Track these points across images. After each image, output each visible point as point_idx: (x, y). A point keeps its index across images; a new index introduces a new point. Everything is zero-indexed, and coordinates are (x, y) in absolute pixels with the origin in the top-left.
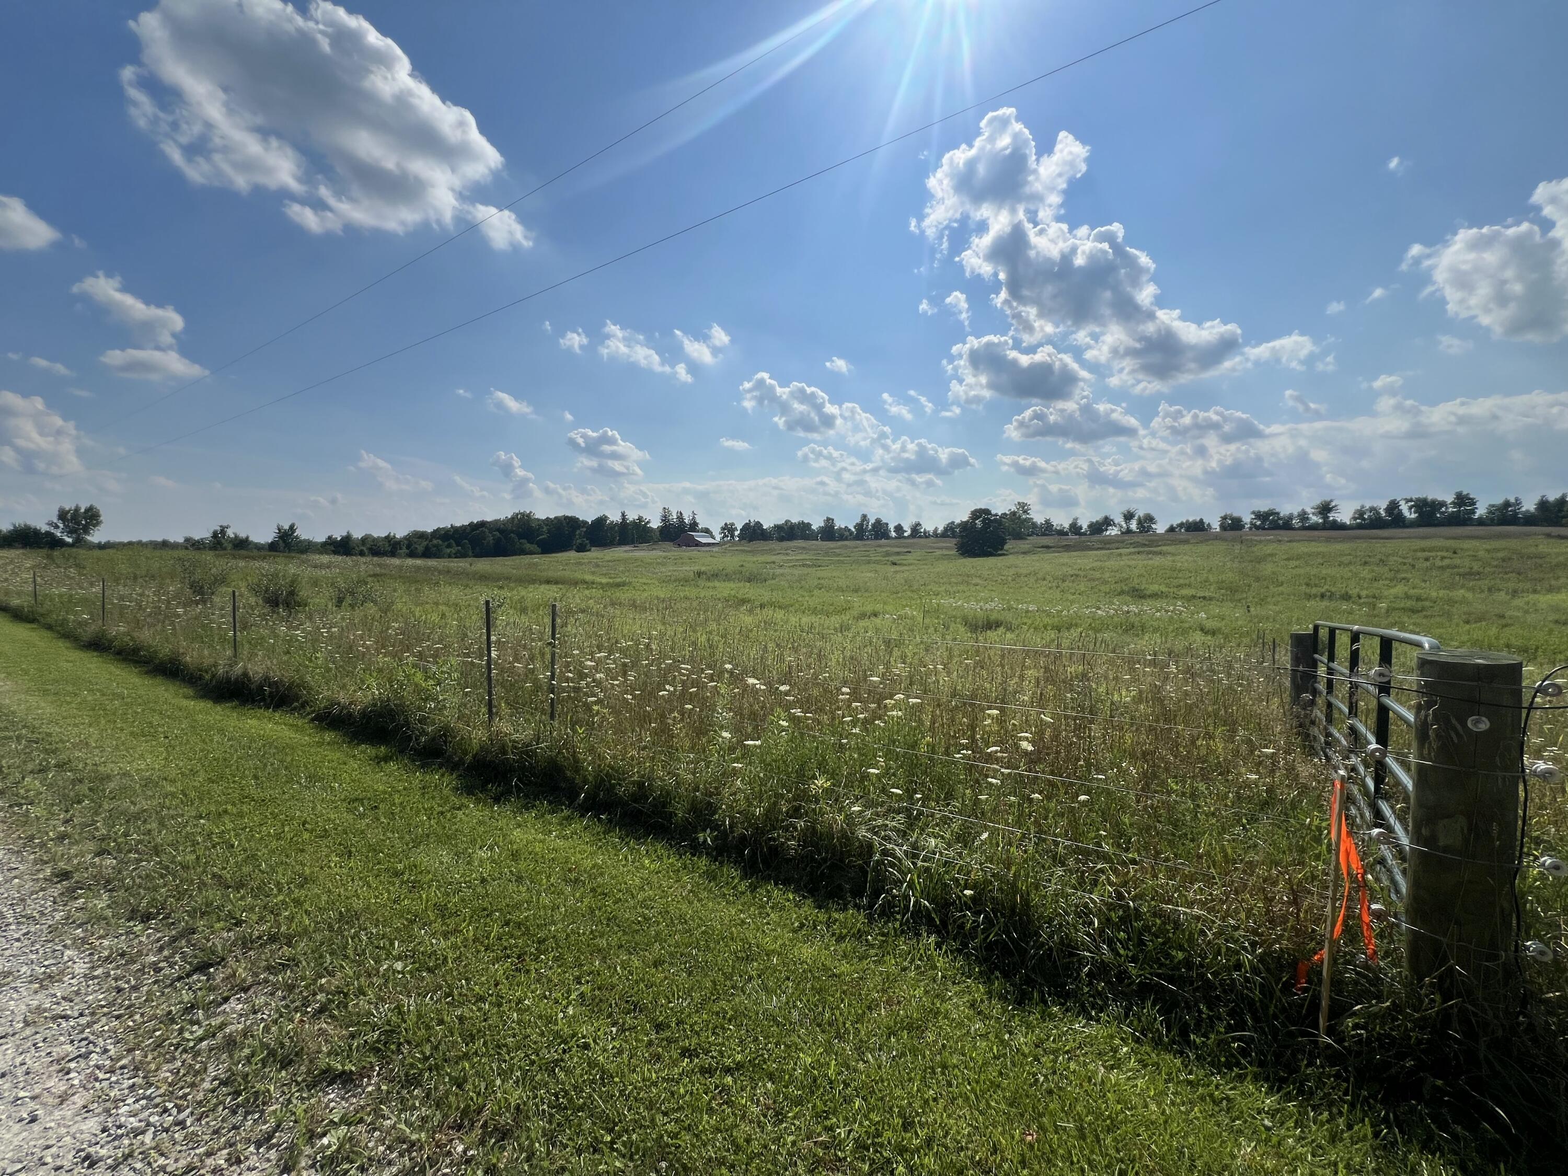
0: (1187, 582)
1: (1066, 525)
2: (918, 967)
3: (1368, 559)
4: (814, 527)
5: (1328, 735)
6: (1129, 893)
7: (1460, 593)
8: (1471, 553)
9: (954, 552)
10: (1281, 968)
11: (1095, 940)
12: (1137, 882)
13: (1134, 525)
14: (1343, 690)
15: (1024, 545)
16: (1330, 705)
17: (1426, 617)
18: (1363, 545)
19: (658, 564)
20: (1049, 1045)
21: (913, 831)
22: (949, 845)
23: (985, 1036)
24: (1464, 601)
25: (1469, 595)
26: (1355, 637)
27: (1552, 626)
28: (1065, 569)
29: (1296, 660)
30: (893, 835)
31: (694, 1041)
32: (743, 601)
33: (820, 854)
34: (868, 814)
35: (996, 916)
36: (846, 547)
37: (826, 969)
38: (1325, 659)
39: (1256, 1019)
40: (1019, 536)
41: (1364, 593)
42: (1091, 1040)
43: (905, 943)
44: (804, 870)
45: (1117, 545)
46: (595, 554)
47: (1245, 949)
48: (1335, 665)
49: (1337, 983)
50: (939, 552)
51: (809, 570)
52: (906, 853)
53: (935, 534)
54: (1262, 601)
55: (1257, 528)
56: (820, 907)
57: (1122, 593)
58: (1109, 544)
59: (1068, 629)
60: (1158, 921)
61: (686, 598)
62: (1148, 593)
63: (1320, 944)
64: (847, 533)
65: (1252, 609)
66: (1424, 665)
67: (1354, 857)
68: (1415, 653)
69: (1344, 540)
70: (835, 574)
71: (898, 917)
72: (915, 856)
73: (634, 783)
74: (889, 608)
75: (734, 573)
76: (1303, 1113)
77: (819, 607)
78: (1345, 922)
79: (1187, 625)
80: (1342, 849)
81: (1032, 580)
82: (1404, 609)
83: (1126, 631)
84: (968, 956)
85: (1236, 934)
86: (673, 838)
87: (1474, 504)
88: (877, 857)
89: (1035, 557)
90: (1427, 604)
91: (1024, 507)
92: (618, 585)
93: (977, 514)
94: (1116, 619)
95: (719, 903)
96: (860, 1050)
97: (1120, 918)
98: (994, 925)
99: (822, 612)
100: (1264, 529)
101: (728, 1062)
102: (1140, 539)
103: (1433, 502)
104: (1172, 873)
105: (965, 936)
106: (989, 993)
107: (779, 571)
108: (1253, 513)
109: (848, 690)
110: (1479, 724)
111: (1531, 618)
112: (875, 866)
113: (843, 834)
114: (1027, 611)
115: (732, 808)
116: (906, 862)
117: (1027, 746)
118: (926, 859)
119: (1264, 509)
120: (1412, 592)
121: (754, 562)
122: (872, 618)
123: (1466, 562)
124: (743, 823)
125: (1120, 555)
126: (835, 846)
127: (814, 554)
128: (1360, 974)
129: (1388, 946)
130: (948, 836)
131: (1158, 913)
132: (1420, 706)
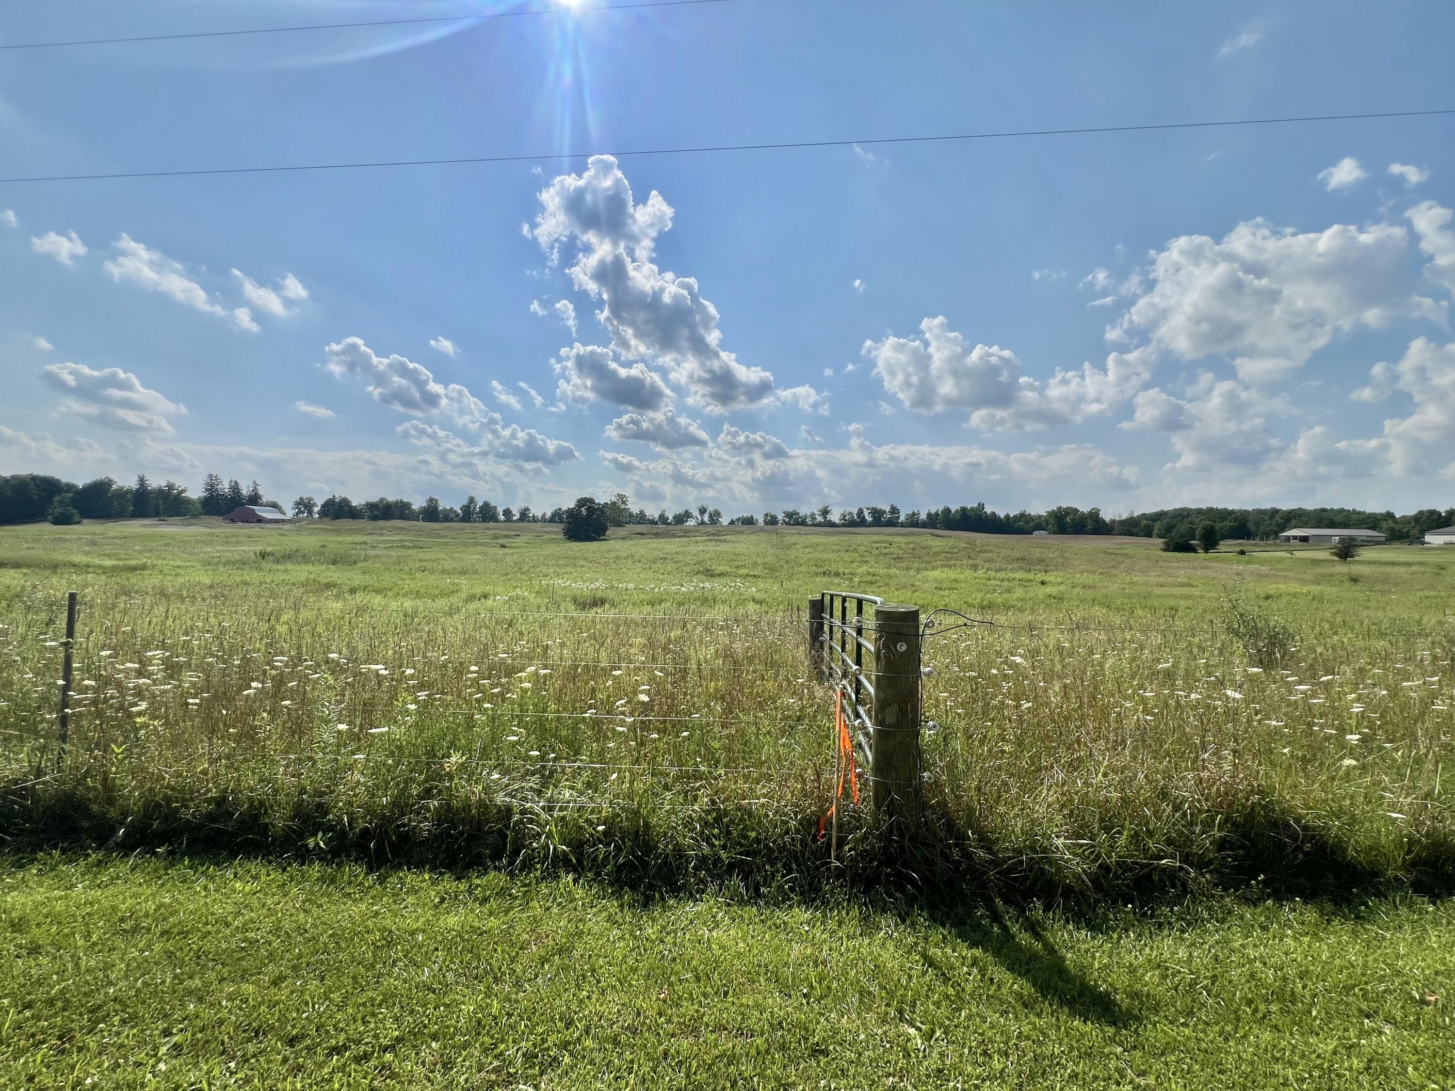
0: (743, 563)
1: (657, 516)
2: (559, 904)
3: (848, 548)
4: (416, 507)
5: (831, 668)
6: (719, 799)
7: (894, 571)
8: (898, 545)
9: (561, 536)
10: (810, 825)
11: (697, 841)
12: (724, 789)
13: (706, 518)
14: (838, 635)
15: (622, 531)
16: (831, 648)
17: (878, 586)
18: (845, 538)
19: (198, 542)
20: (670, 927)
21: (548, 788)
22: (581, 793)
23: (622, 938)
26: (844, 600)
28: (655, 553)
29: (813, 617)
30: (530, 795)
31: (342, 1036)
32: (328, 586)
33: (456, 828)
34: (505, 780)
35: (624, 842)
36: (451, 529)
37: (474, 930)
38: (828, 616)
39: (798, 865)
40: (618, 524)
41: (846, 571)
42: (698, 915)
43: (546, 887)
44: (439, 848)
45: (694, 534)
46: (89, 528)
47: (791, 818)
48: (833, 620)
49: (840, 827)
50: (548, 536)
51: (410, 552)
52: (543, 808)
53: (544, 520)
54: (790, 578)
55: (787, 523)
56: (459, 879)
57: (698, 573)
58: (687, 533)
59: (660, 603)
60: (739, 814)
61: (246, 584)
62: (717, 572)
63: (831, 804)
64: (452, 515)
65: (784, 584)
66: (878, 612)
67: (847, 741)
68: (874, 607)
69: (835, 534)
70: (438, 556)
71: (538, 866)
72: (551, 809)
73: (209, 801)
74: (499, 589)
75: (314, 554)
76: (825, 916)
77: (422, 591)
78: (844, 787)
79: (744, 597)
81: (630, 562)
82: (867, 582)
83: (702, 604)
84: (601, 882)
85: (786, 810)
86: (270, 854)
87: (899, 513)
88: (516, 817)
89: (632, 542)
90: (878, 578)
91: (623, 498)
92: (133, 569)
93: (583, 502)
94: (695, 594)
95: (345, 904)
96: (518, 985)
97: (714, 819)
98: (622, 850)
99: (427, 595)
100: (790, 525)
101: (385, 1042)
102: (711, 529)
103: (880, 510)
104: (746, 778)
105: (598, 867)
106: (622, 906)
107: (372, 553)
108: (784, 512)
109: (476, 668)
110: (902, 647)
111: (926, 586)
112: (514, 827)
113: (481, 803)
114: (626, 590)
115: (350, 804)
116: (544, 816)
117: (644, 698)
118: (561, 809)
119: (790, 510)
120: (871, 570)
121: (339, 543)
122: (483, 600)
123: (896, 550)
124: (365, 816)
125: (697, 542)
126: (473, 816)
127: (415, 536)
128: (851, 817)
129: (864, 794)
130: (579, 786)
131: (739, 808)
132: (876, 640)
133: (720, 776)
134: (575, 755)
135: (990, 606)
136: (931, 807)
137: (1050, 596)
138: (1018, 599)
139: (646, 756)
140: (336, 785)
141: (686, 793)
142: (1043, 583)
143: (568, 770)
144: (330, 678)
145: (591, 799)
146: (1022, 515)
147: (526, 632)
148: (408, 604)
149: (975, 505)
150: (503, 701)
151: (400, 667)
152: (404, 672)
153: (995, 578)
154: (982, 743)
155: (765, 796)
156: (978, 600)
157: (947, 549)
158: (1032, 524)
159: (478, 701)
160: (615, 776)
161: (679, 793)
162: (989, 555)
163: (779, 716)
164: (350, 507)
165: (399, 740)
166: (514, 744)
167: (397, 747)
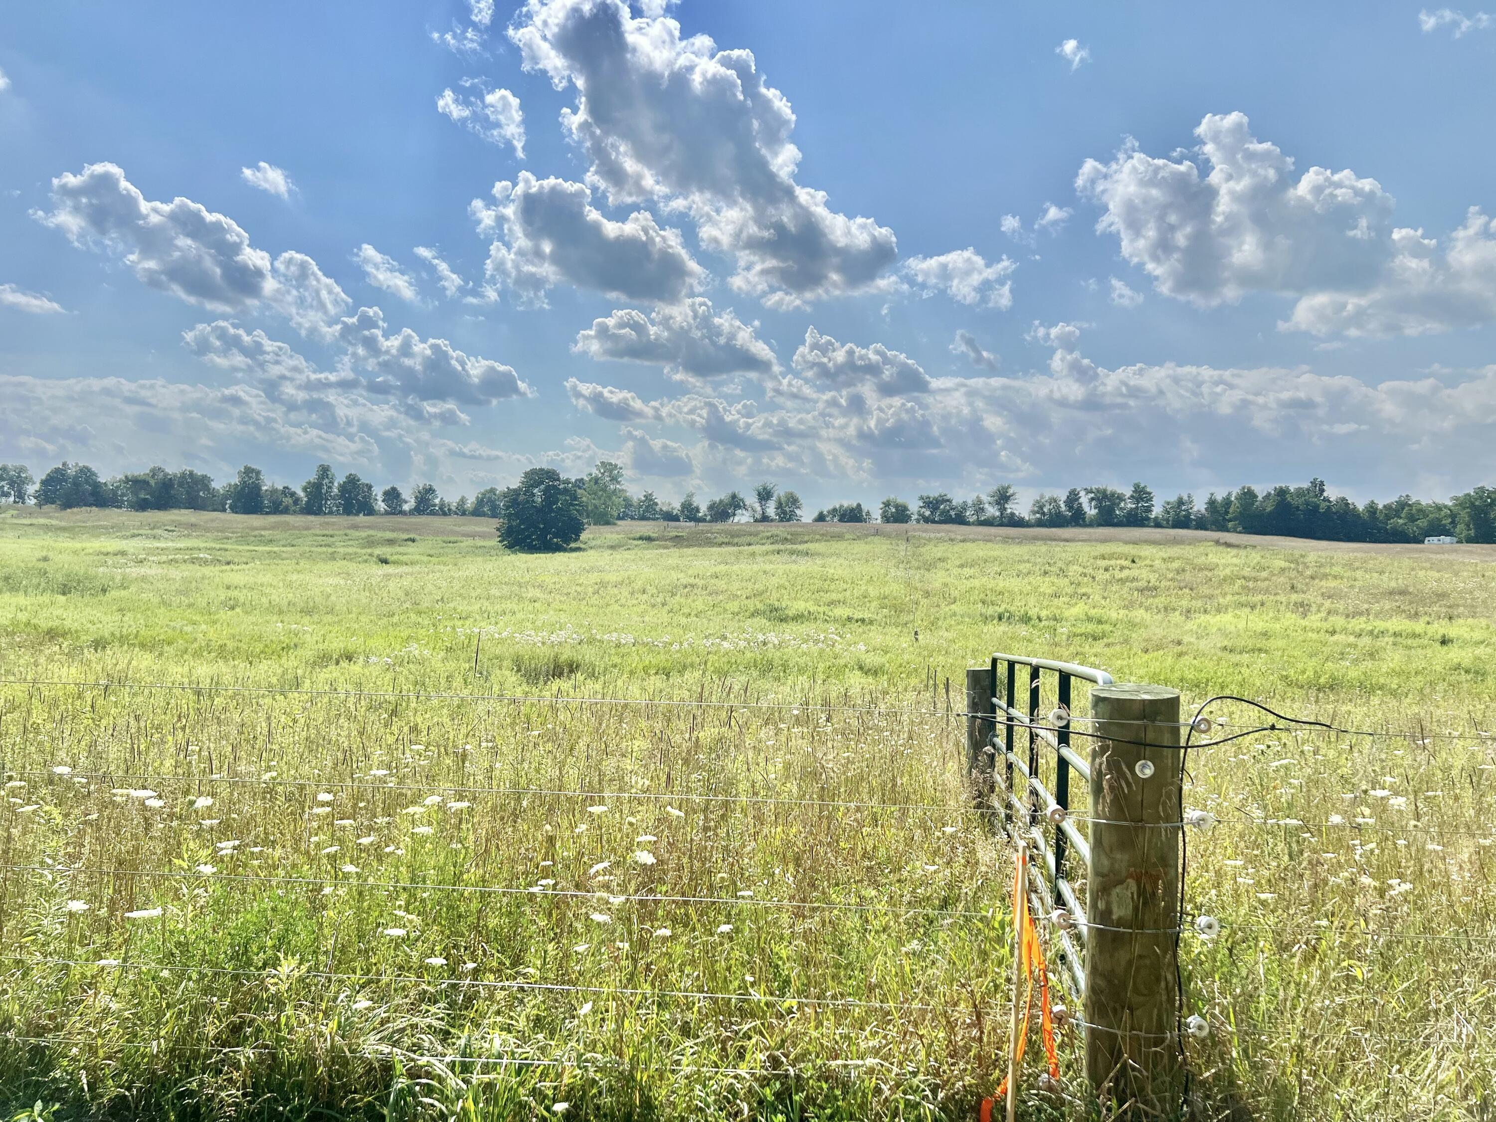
0: (840, 597)
1: (677, 505)
3: (1047, 567)
4: (218, 484)
5: (1009, 806)
6: (786, 1056)
7: (1139, 614)
8: (1148, 562)
9: (494, 542)
10: (963, 1111)
12: (795, 1038)
13: (771, 511)
15: (609, 534)
16: (1010, 766)
17: (1108, 645)
18: (1042, 548)
21: (461, 1028)
22: (524, 1039)
24: (1143, 625)
25: (1147, 616)
26: (1035, 672)
27: (1220, 654)
28: (674, 575)
29: (974, 706)
30: (426, 1040)
32: (52, 635)
33: (287, 1101)
34: (381, 1012)
36: (287, 527)
38: (1003, 703)
40: (603, 519)
41: (1044, 614)
45: (748, 539)
47: (925, 1097)
48: (1013, 712)
50: (469, 542)
51: (207, 571)
52: (452, 1066)
53: (462, 510)
54: (933, 625)
55: (927, 520)
57: (755, 613)
59: (681, 672)
60: (825, 1086)
62: (791, 613)
63: (1004, 1072)
64: (288, 501)
65: (920, 637)
66: (1098, 701)
67: (1037, 949)
68: (1092, 690)
69: (1022, 541)
70: (261, 579)
72: (466, 1068)
74: (376, 643)
75: (27, 572)
77: (231, 645)
78: (1028, 1040)
79: (842, 662)
80: (1025, 941)
81: (625, 592)
82: (1085, 636)
83: (763, 673)
85: (915, 1081)
87: (1151, 499)
88: (401, 1083)
89: (627, 555)
90: (1107, 628)
91: (611, 471)
93: (536, 478)
94: (748, 655)
97: (777, 1095)
99: (239, 653)
100: (934, 522)
102: (780, 530)
103: (1113, 494)
104: (840, 1015)
107: (134, 571)
108: (922, 498)
109: (328, 797)
110: (1146, 770)
111: (1203, 645)
112: (396, 1102)
113: (336, 1057)
114: (618, 646)
115: (92, 1050)
116: (453, 1082)
117: (647, 858)
118: (486, 1069)
119: (934, 494)
120: (1093, 612)
121: (75, 553)
122: (344, 664)
123: (1144, 574)
124: (119, 1075)
125: (753, 554)
126: (319, 1080)
127: (216, 540)
128: (1043, 1099)
129: (1067, 1056)
130: (522, 1024)
131: (825, 1076)
132: (1095, 755)
133: (790, 1011)
134: (514, 965)
135: (1333, 686)
136: (1203, 1083)
137: (1457, 667)
138: (1394, 673)
139: (648, 968)
140: (67, 1014)
141: (724, 1043)
142: (1444, 642)
143: (500, 995)
144: (56, 812)
145: (543, 1050)
146: (1403, 505)
147: (423, 727)
148: (204, 671)
149: (1306, 485)
150: (380, 860)
151: (187, 793)
152: (192, 803)
153: (1344, 630)
154: (1308, 959)
155: (876, 1052)
156: (1310, 673)
157: (1247, 572)
158: (1423, 523)
159: (332, 858)
160: (587, 1008)
161: (709, 1043)
162: (1332, 584)
163: (906, 899)
164: (97, 485)
165: (182, 931)
166: (397, 943)
167: (179, 944)
